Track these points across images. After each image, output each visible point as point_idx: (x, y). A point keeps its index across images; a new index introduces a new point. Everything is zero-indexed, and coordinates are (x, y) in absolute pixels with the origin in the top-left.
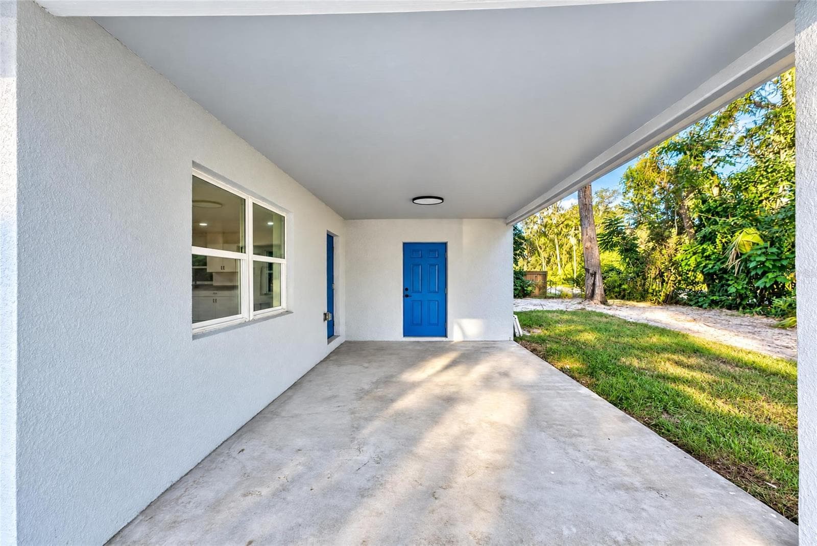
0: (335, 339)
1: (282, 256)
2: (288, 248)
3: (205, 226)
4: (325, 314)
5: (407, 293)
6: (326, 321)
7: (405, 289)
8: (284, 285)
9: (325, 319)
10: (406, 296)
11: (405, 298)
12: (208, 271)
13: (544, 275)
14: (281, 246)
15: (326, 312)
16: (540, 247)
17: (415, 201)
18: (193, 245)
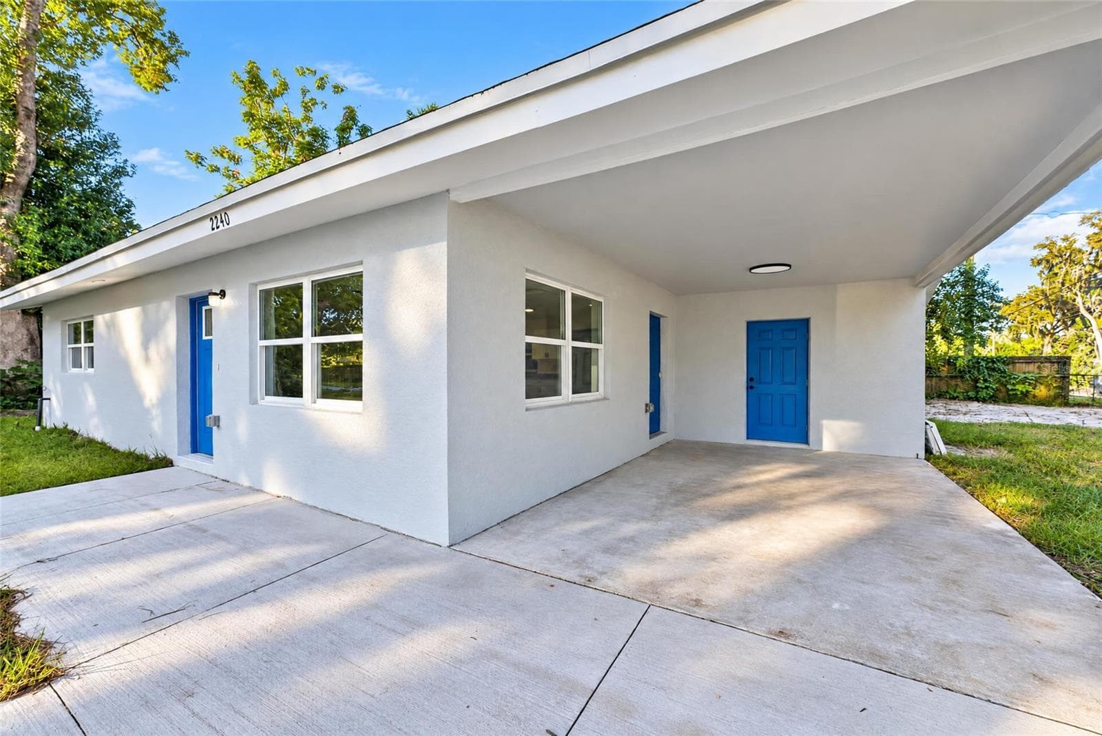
0: (659, 434)
1: (599, 342)
2: (605, 332)
3: (531, 312)
4: (647, 405)
5: (753, 384)
6: (648, 414)
7: (750, 379)
8: (601, 372)
9: (646, 411)
10: (750, 388)
11: (749, 389)
12: (533, 358)
13: (1064, 362)
14: (598, 330)
15: (648, 402)
16: (1088, 310)
17: (752, 271)
18: (526, 335)
